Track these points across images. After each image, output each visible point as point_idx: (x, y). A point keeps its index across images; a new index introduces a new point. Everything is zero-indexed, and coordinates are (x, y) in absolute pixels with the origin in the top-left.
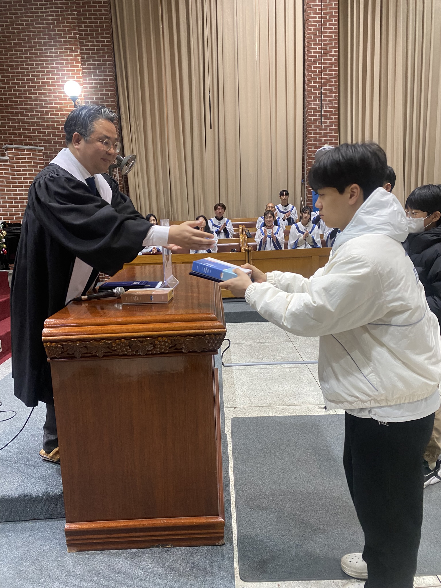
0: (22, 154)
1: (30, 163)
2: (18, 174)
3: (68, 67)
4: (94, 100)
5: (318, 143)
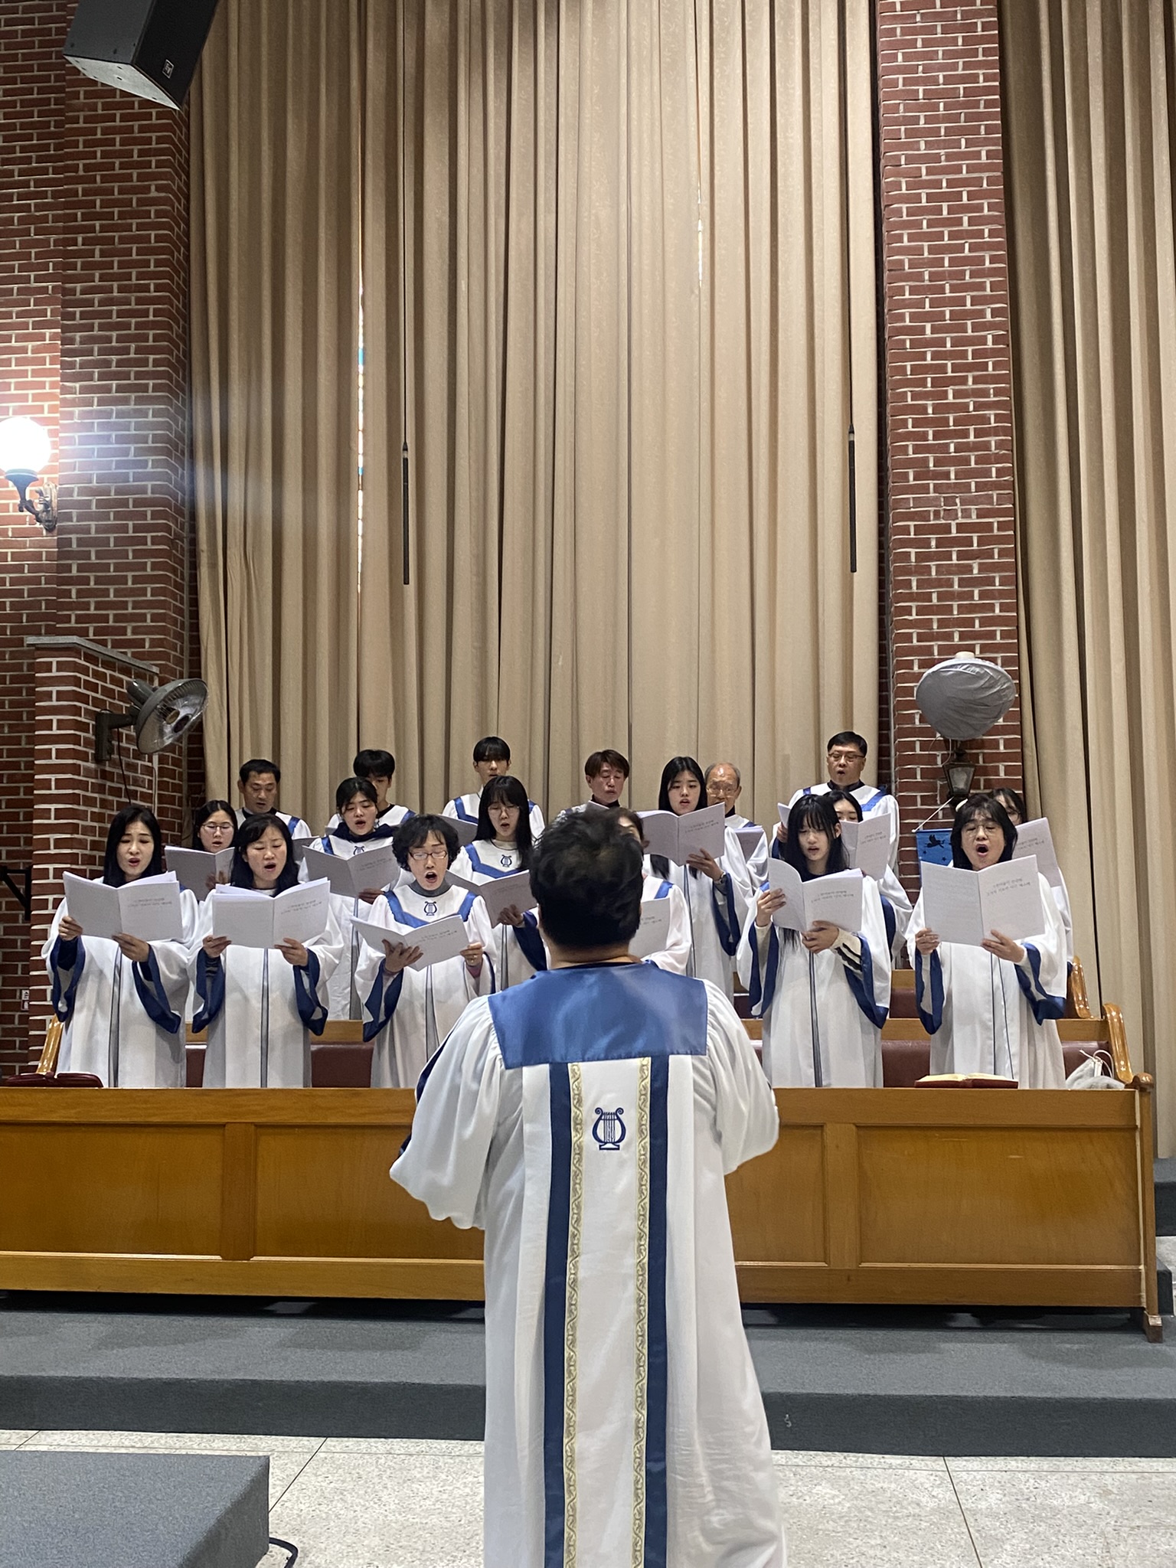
3: (24, 374)
4: (95, 484)
5: (935, 645)
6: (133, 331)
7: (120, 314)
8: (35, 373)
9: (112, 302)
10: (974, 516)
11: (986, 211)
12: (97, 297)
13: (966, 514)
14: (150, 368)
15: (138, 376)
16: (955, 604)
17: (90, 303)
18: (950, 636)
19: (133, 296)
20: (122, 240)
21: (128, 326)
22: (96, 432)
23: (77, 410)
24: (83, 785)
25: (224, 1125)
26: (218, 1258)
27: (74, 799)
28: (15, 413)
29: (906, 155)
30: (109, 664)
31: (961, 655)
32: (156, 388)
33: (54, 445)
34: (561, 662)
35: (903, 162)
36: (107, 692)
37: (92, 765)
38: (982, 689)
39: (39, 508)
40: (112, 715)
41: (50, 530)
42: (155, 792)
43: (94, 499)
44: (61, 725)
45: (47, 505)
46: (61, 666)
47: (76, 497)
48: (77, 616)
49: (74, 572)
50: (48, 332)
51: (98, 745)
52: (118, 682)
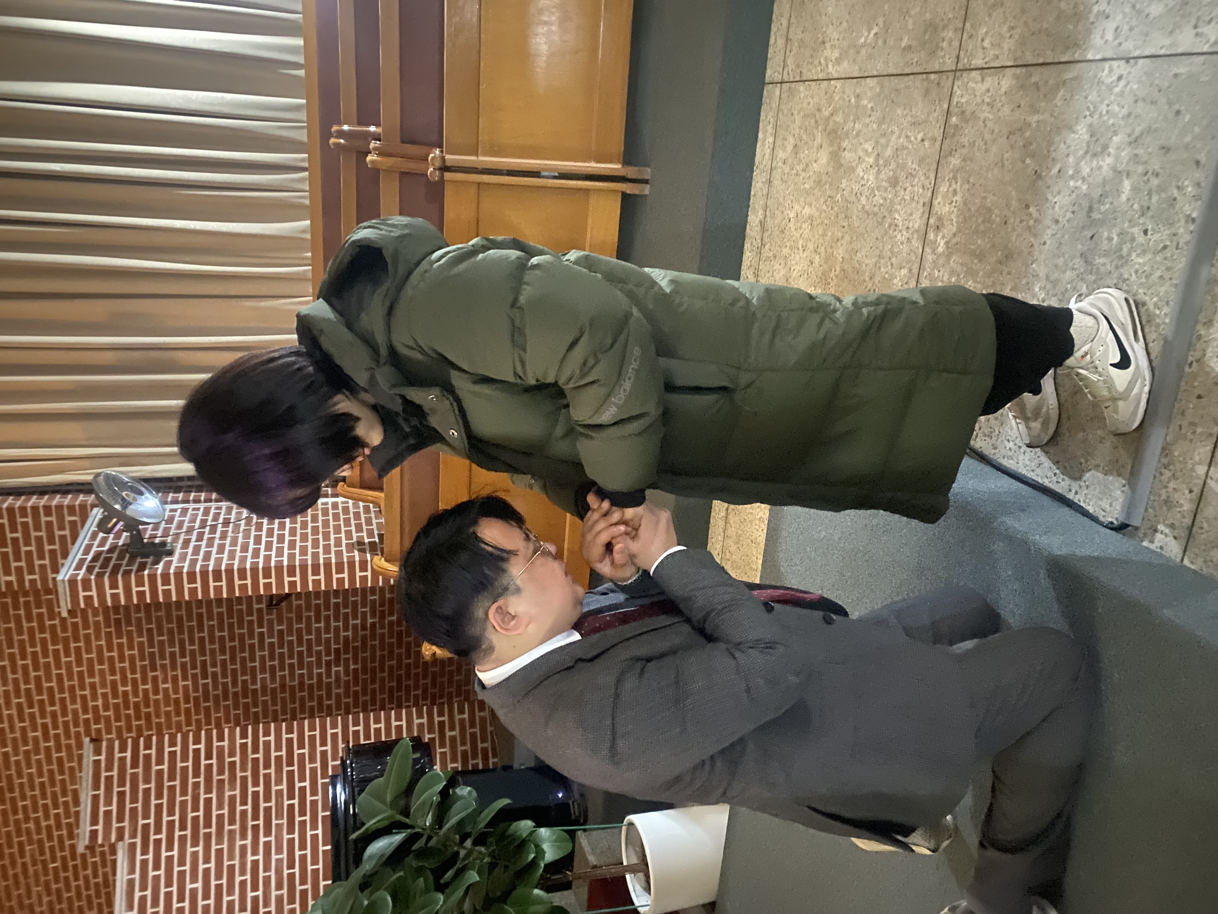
0: (109, 803)
1: (134, 776)
2: (171, 813)
42: (202, 505)
44: (140, 583)
46: (87, 589)
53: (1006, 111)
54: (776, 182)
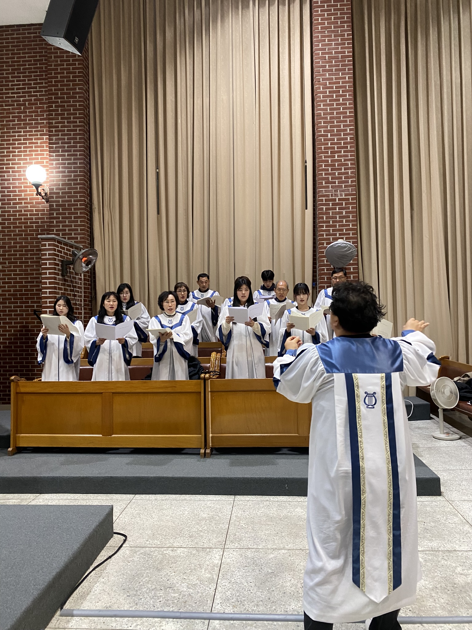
3: (37, 151)
4: (61, 187)
5: (331, 237)
6: (72, 136)
7: (68, 130)
8: (41, 151)
9: (65, 127)
10: (344, 196)
11: (348, 97)
12: (60, 125)
13: (341, 195)
14: (78, 148)
15: (74, 151)
16: (338, 224)
17: (58, 127)
18: (336, 235)
19: (72, 125)
20: (68, 106)
21: (70, 135)
22: (61, 170)
23: (54, 162)
24: (58, 284)
25: (102, 393)
26: (101, 435)
27: (55, 288)
28: (35, 163)
29: (322, 78)
30: (66, 244)
31: (339, 240)
32: (80, 155)
33: (48, 174)
34: (212, 244)
35: (321, 80)
36: (65, 253)
37: (60, 277)
38: (346, 251)
39: (43, 195)
40: (67, 261)
41: (47, 202)
42: (83, 286)
43: (61, 191)
44: (50, 264)
45: (46, 194)
46: (49, 245)
47: (55, 191)
48: (56, 230)
49: (55, 215)
50: (45, 137)
51: (62, 270)
52: (69, 251)
53: (207, 563)
54: (199, 502)
